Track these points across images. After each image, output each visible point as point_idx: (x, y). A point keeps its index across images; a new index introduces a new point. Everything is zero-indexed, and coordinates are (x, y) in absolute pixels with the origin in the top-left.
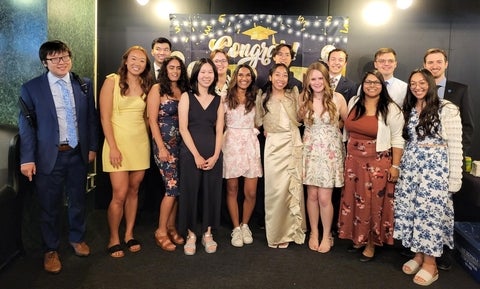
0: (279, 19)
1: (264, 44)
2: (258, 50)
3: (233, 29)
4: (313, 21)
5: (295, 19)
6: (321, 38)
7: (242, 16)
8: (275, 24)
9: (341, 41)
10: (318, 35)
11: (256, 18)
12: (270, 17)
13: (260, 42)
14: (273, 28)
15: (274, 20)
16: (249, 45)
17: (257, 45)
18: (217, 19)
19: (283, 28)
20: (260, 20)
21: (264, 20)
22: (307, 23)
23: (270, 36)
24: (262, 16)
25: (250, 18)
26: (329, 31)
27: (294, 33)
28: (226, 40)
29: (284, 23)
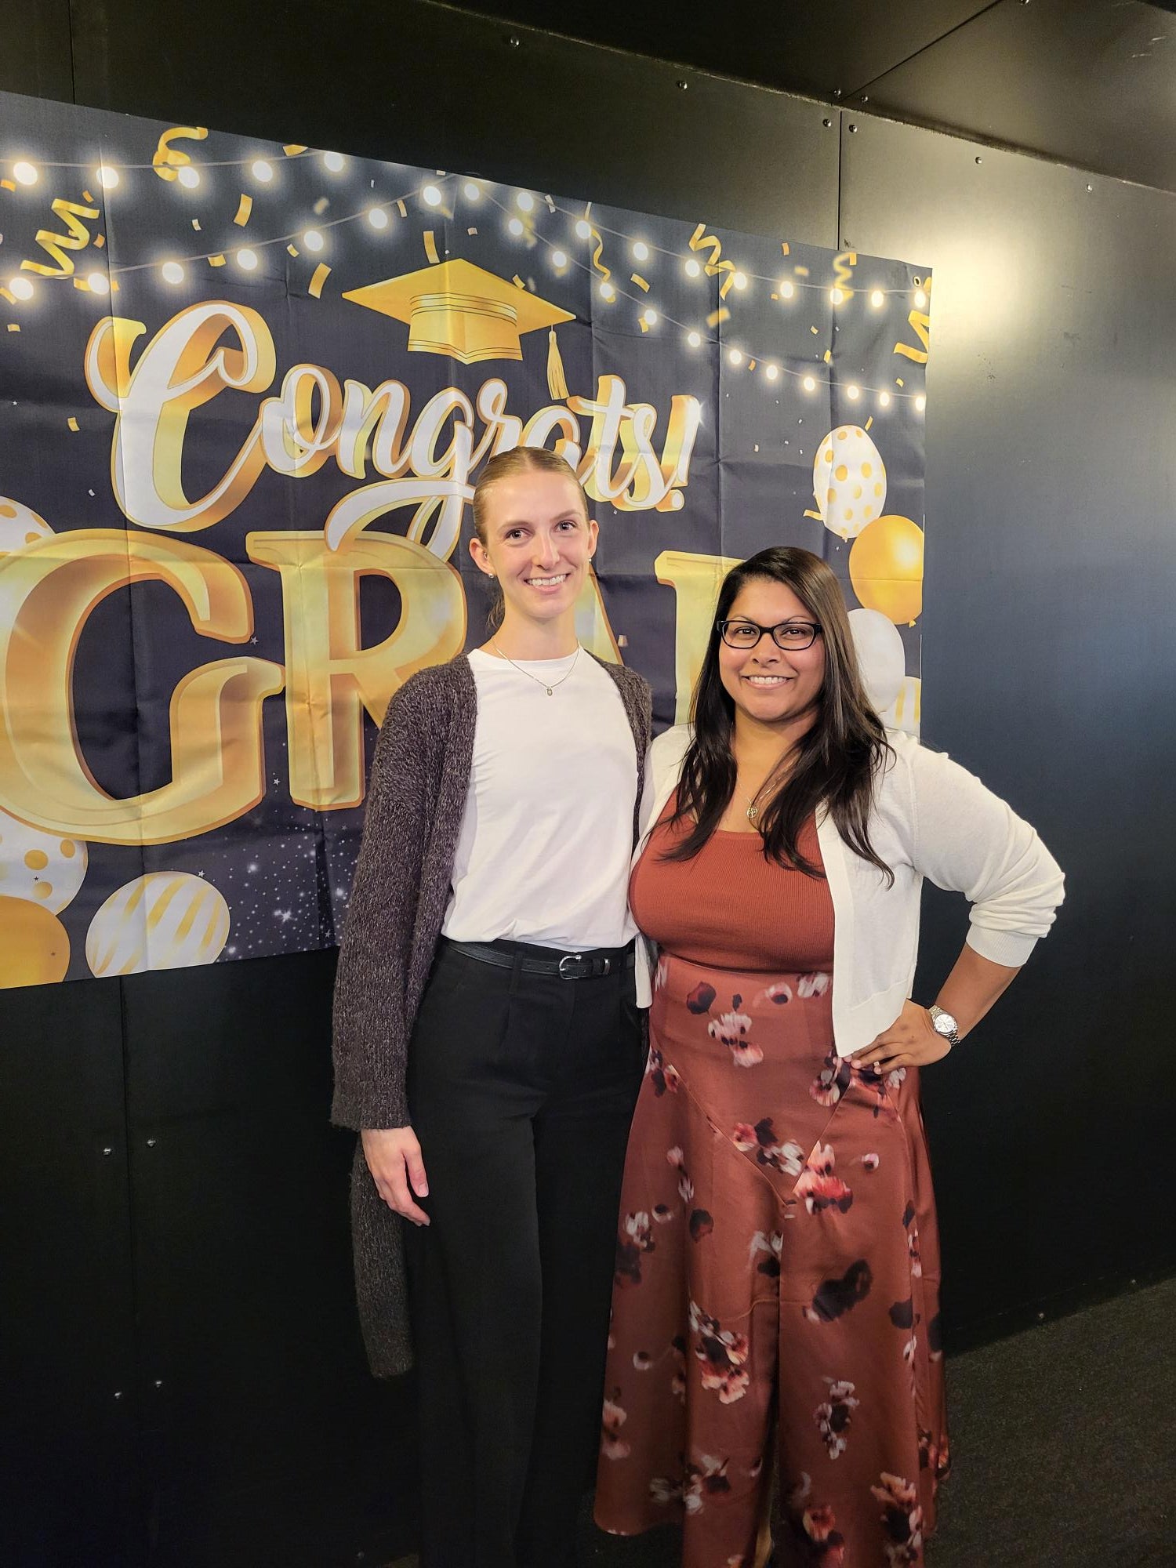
0: (585, 227)
1: (494, 391)
2: (462, 434)
3: (278, 254)
4: (765, 267)
5: (671, 245)
6: (810, 384)
7: (334, 164)
8: (559, 261)
9: (902, 407)
10: (795, 362)
11: (432, 194)
12: (526, 202)
13: (471, 379)
14: (547, 288)
15: (551, 228)
16: (395, 393)
17: (452, 397)
18: (139, 154)
19: (606, 291)
20: (463, 216)
21: (489, 220)
22: (739, 281)
23: (534, 342)
24: (475, 190)
25: (394, 190)
26: (847, 344)
27: (670, 337)
28: (230, 339)
29: (615, 258)
